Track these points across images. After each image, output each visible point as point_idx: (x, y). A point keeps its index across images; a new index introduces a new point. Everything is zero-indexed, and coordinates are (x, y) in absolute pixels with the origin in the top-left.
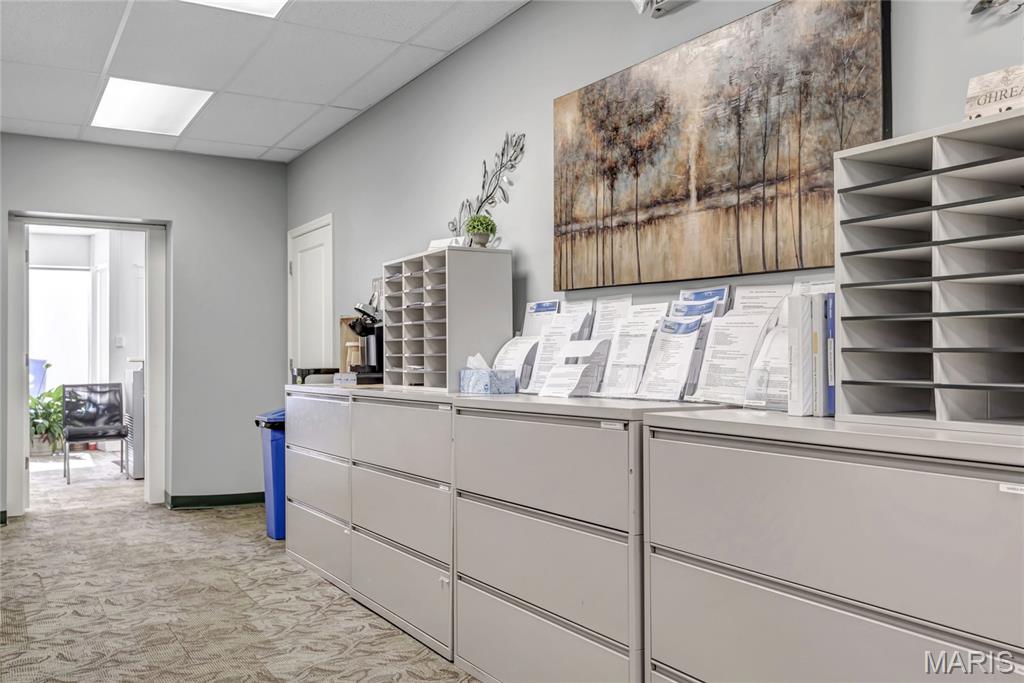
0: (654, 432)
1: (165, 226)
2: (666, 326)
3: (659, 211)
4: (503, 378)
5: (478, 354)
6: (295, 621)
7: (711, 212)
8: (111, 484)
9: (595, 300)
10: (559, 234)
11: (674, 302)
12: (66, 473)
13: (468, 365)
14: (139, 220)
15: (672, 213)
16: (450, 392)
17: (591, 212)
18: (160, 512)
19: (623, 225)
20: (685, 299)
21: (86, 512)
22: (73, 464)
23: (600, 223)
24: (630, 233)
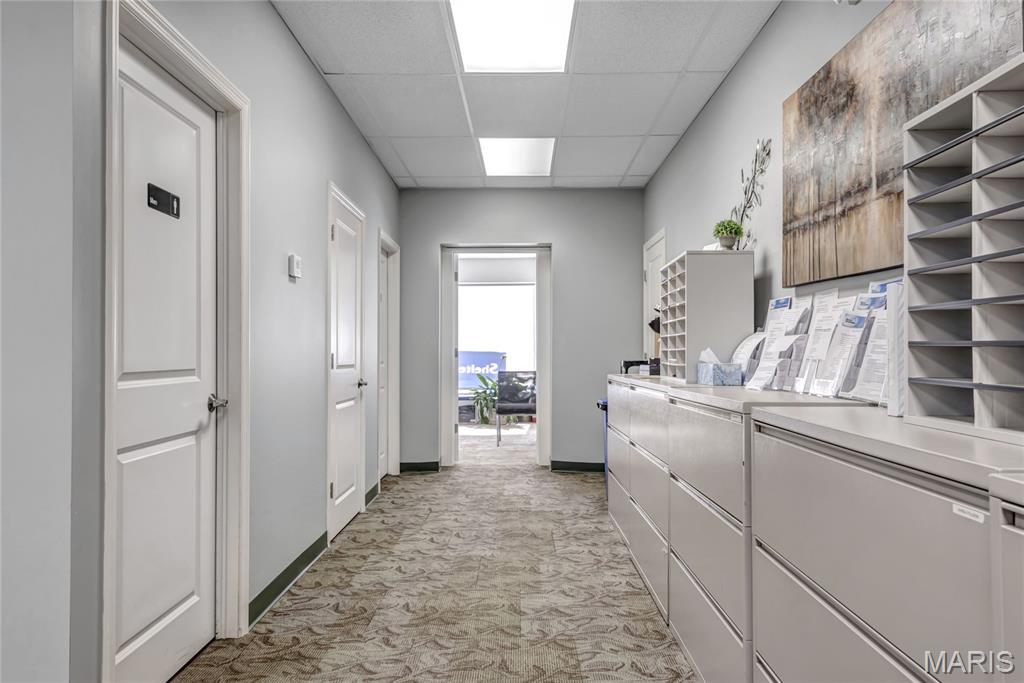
0: (760, 426)
1: (549, 247)
2: (847, 320)
3: (851, 203)
4: (728, 371)
5: (709, 349)
6: (572, 569)
7: (887, 198)
8: (525, 448)
9: (814, 295)
10: (786, 232)
11: (861, 295)
12: (499, 438)
13: (701, 359)
14: (535, 244)
15: (859, 203)
16: (688, 382)
17: (805, 210)
18: (543, 472)
19: (826, 219)
20: (873, 292)
21: (493, 468)
22: (504, 432)
23: (811, 217)
24: (830, 227)
